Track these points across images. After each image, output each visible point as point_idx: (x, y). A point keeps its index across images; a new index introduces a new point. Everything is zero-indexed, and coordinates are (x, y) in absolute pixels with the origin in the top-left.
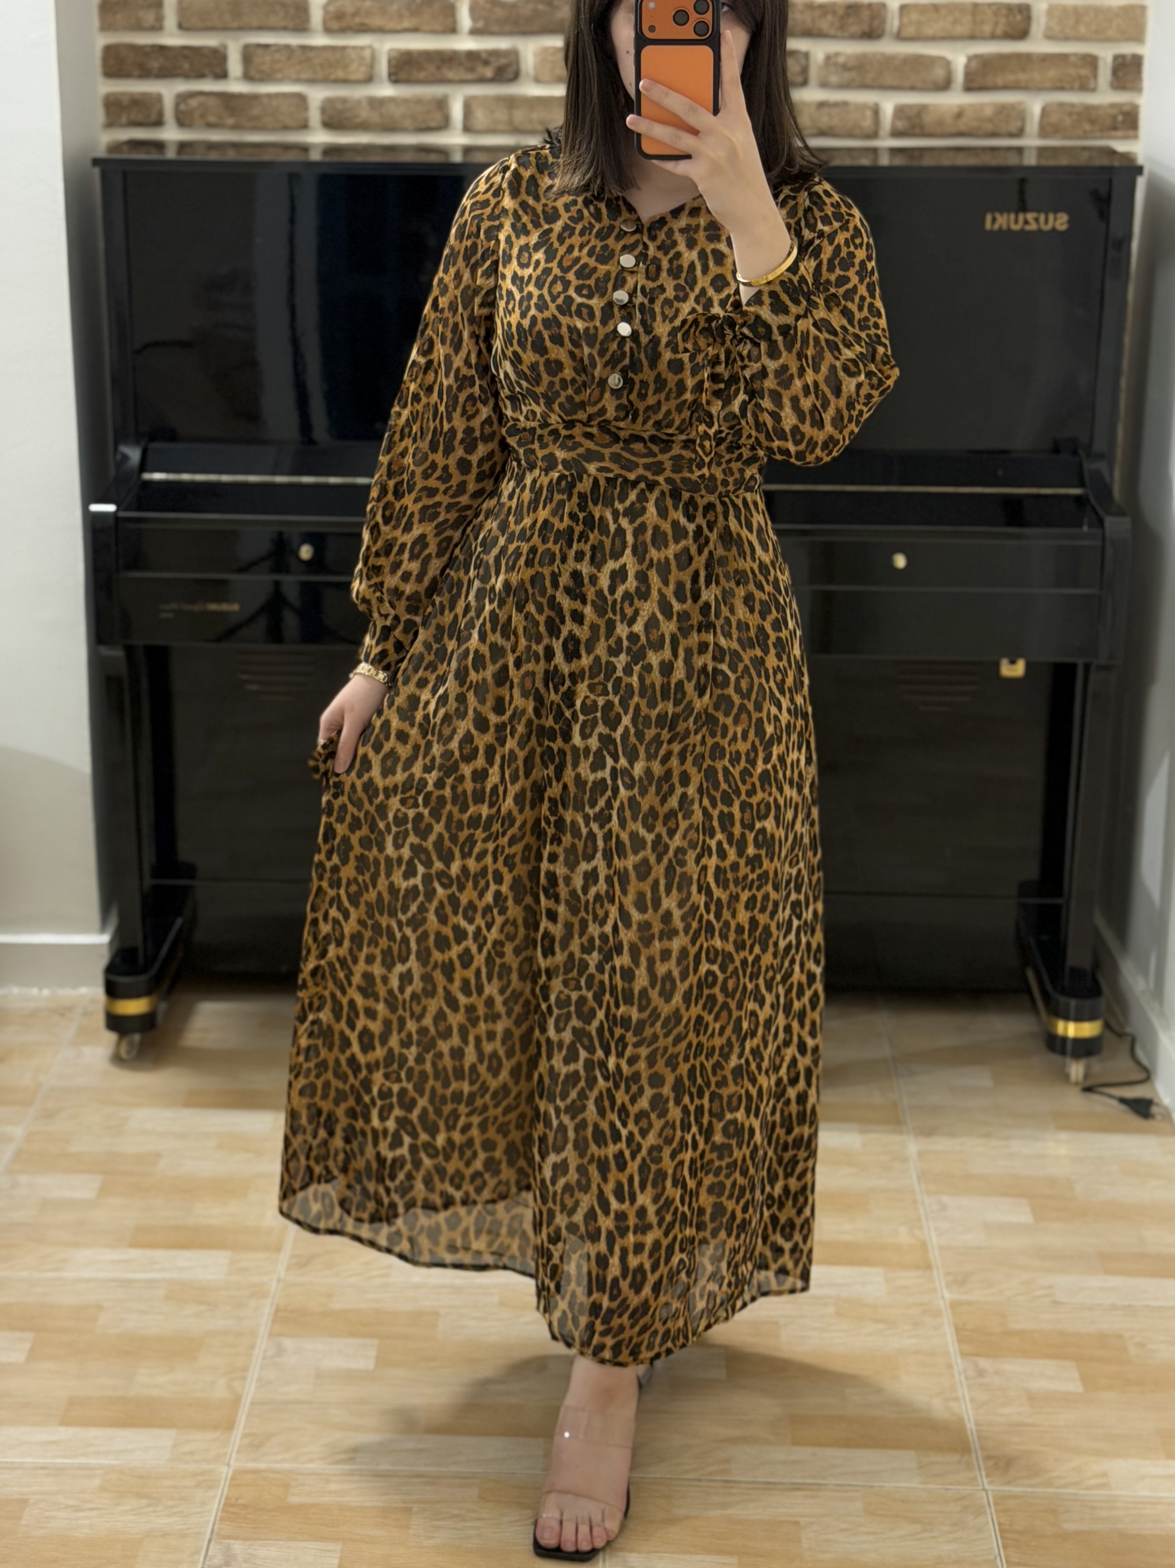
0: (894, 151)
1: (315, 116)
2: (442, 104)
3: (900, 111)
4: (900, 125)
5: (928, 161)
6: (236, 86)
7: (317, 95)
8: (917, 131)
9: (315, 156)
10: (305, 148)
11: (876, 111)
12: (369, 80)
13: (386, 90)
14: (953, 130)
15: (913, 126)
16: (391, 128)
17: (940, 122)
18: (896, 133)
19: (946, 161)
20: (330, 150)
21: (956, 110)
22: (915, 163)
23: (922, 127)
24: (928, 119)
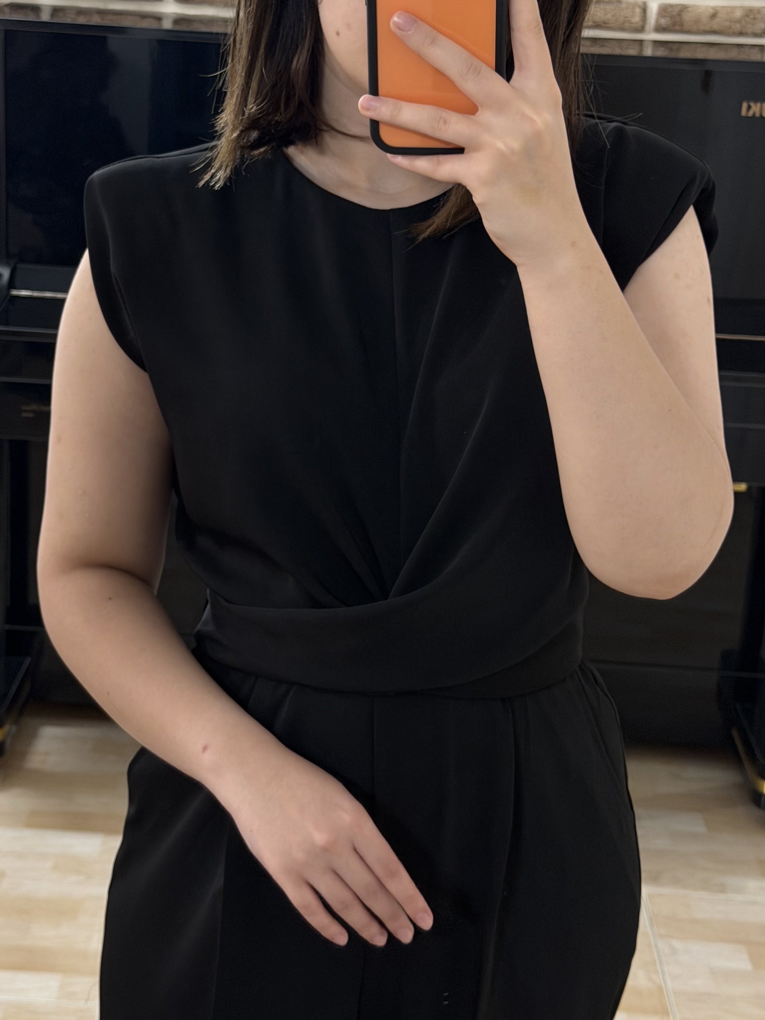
0: (657, 43)
3: (664, 10)
4: (663, 21)
5: (685, 54)
8: (677, 28)
9: (167, 24)
11: (644, 10)
14: (707, 28)
15: (674, 24)
17: (697, 21)
18: (659, 29)
19: (700, 54)
20: (179, 20)
21: (712, 11)
22: (673, 55)
23: (682, 25)
24: (687, 17)
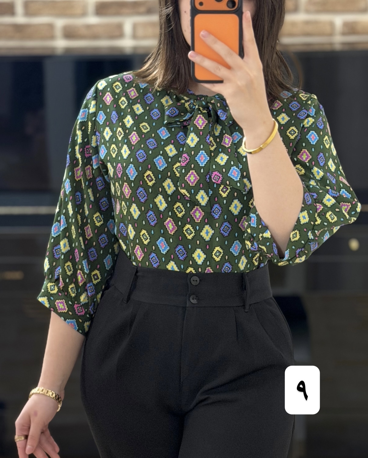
0: (343, 44)
1: (58, 32)
2: (120, 27)
3: (345, 23)
4: (346, 29)
5: (361, 49)
6: (20, 19)
7: (60, 23)
8: (355, 32)
9: (59, 52)
10: (53, 49)
11: (332, 24)
12: (84, 14)
13: (93, 20)
16: (95, 37)
17: (365, 29)
18: (344, 33)
20: (67, 49)
22: (355, 50)
24: (359, 28)
